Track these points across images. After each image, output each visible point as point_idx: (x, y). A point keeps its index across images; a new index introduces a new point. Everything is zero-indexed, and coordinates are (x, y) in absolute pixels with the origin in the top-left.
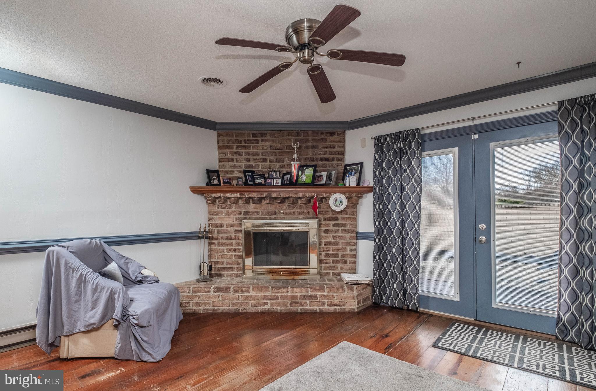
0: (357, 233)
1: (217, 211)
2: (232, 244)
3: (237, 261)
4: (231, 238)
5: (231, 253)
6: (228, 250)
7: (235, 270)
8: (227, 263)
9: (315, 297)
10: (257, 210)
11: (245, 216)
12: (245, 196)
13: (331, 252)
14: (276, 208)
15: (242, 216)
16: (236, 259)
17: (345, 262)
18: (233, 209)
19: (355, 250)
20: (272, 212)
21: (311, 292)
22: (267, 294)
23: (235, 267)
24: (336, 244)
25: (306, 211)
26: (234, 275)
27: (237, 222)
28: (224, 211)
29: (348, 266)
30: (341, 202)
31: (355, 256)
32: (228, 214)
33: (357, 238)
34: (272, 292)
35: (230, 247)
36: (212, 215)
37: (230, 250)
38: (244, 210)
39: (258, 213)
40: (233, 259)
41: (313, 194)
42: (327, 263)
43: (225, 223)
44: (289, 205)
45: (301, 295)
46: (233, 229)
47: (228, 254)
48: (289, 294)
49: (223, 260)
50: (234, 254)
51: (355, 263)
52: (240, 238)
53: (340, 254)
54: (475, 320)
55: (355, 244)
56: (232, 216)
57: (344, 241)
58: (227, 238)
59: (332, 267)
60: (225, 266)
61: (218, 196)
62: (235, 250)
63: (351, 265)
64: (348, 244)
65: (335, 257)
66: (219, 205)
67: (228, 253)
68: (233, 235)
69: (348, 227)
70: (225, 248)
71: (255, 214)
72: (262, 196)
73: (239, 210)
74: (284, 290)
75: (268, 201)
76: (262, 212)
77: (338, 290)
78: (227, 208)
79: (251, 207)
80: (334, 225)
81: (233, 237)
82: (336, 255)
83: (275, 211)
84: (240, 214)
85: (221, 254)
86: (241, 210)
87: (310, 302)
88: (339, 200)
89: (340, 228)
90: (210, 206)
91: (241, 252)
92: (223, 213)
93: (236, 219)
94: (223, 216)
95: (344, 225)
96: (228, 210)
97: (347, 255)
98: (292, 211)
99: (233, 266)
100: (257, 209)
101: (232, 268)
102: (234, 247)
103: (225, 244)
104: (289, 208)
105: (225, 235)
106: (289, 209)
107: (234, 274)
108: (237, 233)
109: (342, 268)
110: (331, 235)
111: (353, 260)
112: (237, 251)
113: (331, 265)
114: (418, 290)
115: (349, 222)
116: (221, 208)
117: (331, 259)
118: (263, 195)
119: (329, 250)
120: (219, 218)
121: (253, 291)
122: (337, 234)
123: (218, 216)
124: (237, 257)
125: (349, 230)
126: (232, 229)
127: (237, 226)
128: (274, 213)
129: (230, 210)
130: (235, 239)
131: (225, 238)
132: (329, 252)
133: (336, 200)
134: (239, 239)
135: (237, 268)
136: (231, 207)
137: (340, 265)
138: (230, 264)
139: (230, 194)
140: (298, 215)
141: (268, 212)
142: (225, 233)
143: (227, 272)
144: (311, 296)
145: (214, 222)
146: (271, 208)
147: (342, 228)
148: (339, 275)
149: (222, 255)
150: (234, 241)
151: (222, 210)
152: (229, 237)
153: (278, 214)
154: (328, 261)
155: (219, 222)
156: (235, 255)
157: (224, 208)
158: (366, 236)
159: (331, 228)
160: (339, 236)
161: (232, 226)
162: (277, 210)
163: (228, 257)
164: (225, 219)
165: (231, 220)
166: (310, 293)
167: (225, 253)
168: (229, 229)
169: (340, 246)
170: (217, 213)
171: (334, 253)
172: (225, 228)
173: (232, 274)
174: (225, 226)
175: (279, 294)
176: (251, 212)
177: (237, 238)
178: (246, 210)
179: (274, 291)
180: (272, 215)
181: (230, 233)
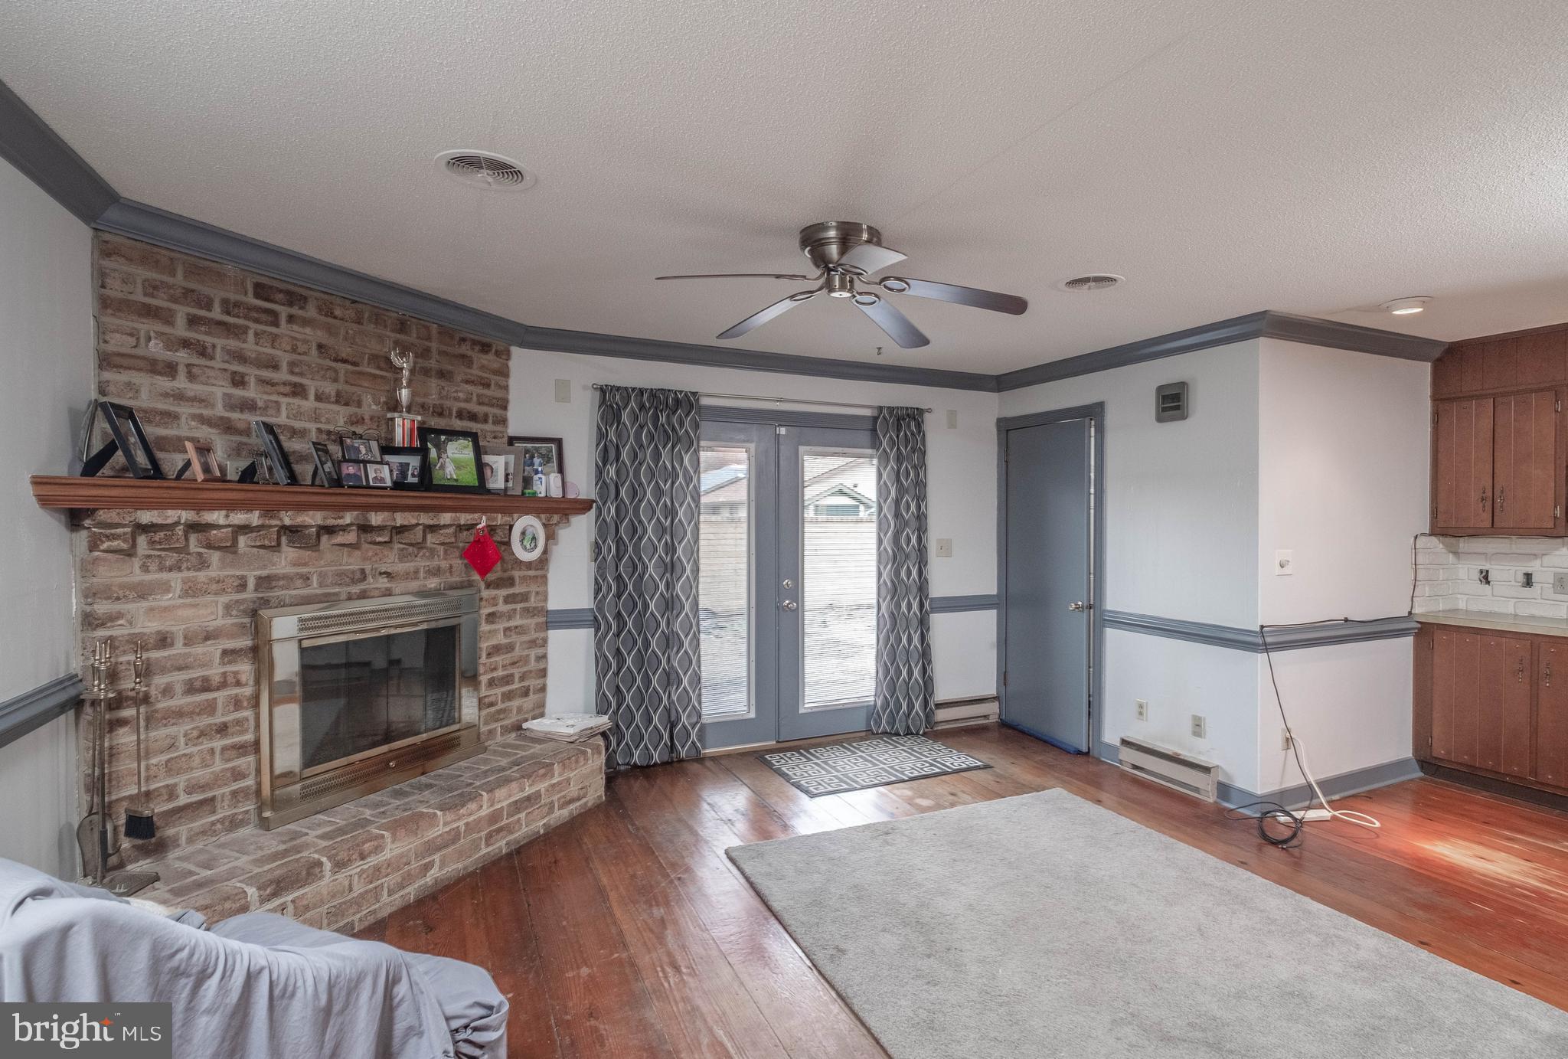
0: (547, 611)
1: (141, 584)
2: (210, 708)
3: (233, 769)
4: (206, 686)
5: (206, 745)
6: (195, 733)
7: (226, 803)
8: (190, 790)
9: (538, 795)
10: (304, 570)
11: (260, 595)
12: (281, 520)
13: (500, 673)
14: (365, 559)
15: (249, 594)
16: (229, 760)
17: (526, 693)
18: (213, 572)
19: (544, 657)
20: (353, 572)
21: (530, 786)
22: (433, 833)
23: (223, 795)
24: (510, 648)
25: (444, 564)
26: (219, 826)
27: (230, 621)
28: (176, 579)
29: (528, 703)
30: (534, 538)
31: (543, 673)
32: (191, 590)
33: (548, 626)
34: (445, 824)
35: (204, 721)
36: (118, 599)
37: (202, 734)
38: (258, 573)
39: (306, 578)
40: (219, 765)
41: (476, 516)
42: (491, 705)
43: (178, 629)
44: (402, 550)
45: (509, 805)
46: (214, 650)
47: (195, 749)
48: (485, 811)
49: (171, 781)
50: (218, 744)
51: (543, 689)
52: (243, 678)
53: (516, 672)
54: (778, 742)
55: (545, 641)
56: (209, 598)
57: (526, 638)
58: (191, 689)
59: (500, 712)
60: (183, 799)
61: (169, 521)
62: (223, 729)
63: (536, 696)
64: (533, 643)
65: (508, 683)
66: (149, 556)
67: (195, 745)
68: (215, 672)
69: (533, 602)
70: (180, 729)
71: (299, 582)
72: (340, 522)
73: (238, 573)
74: (472, 806)
75: (351, 537)
76: (320, 575)
77: (577, 762)
78: (189, 569)
79: (286, 560)
80: (508, 600)
81: (216, 679)
82: (507, 680)
83: (363, 571)
84: (242, 586)
85: (164, 757)
86: (244, 573)
87: (527, 815)
88: (529, 531)
89: (519, 606)
90: (105, 560)
91: (247, 730)
92: (168, 590)
93: (228, 607)
94: (167, 604)
95: (525, 597)
96: (192, 574)
97: (531, 672)
98: (409, 566)
99: (217, 792)
100: (305, 564)
101: (213, 799)
102: (218, 719)
103: (180, 714)
104: (403, 557)
105: (178, 678)
106: (401, 560)
107: (221, 821)
108: (230, 662)
109: (520, 710)
110: (501, 626)
111: (539, 682)
112: (230, 730)
113: (500, 706)
114: (700, 716)
115: (533, 588)
116: (161, 569)
117: (499, 691)
118: (341, 518)
119: (495, 669)
120: (152, 609)
121: (393, 842)
122: (512, 623)
123: (145, 604)
124: (234, 753)
125: (535, 608)
126: (212, 649)
127: (231, 636)
128: (358, 575)
129: (202, 576)
130: (223, 685)
131: (179, 689)
132: (495, 674)
133: (523, 533)
134: (238, 683)
135: (235, 794)
136: (203, 564)
137: (515, 703)
138: (203, 787)
139: (223, 513)
140: (425, 578)
141: (340, 574)
142: (180, 669)
143: (193, 820)
144: (528, 798)
145: (126, 632)
146: (351, 560)
147: (522, 605)
148: (518, 728)
149: (168, 761)
150: (221, 696)
151: (165, 576)
152: (198, 684)
153: (370, 579)
154: (492, 699)
155: (149, 626)
156: (224, 749)
157: (177, 567)
158: (568, 619)
159: (502, 607)
160: (516, 627)
161: (209, 636)
162: (368, 567)
163: (197, 760)
164: (180, 612)
165: (212, 613)
166: (529, 791)
167: (183, 749)
168: (199, 650)
169: (518, 652)
170: (143, 592)
171: (505, 673)
172: (178, 649)
173: (213, 824)
174: (179, 642)
175: (461, 823)
176: (285, 577)
177: (231, 679)
178: (264, 573)
179: (450, 816)
180: (354, 582)
181: (202, 666)
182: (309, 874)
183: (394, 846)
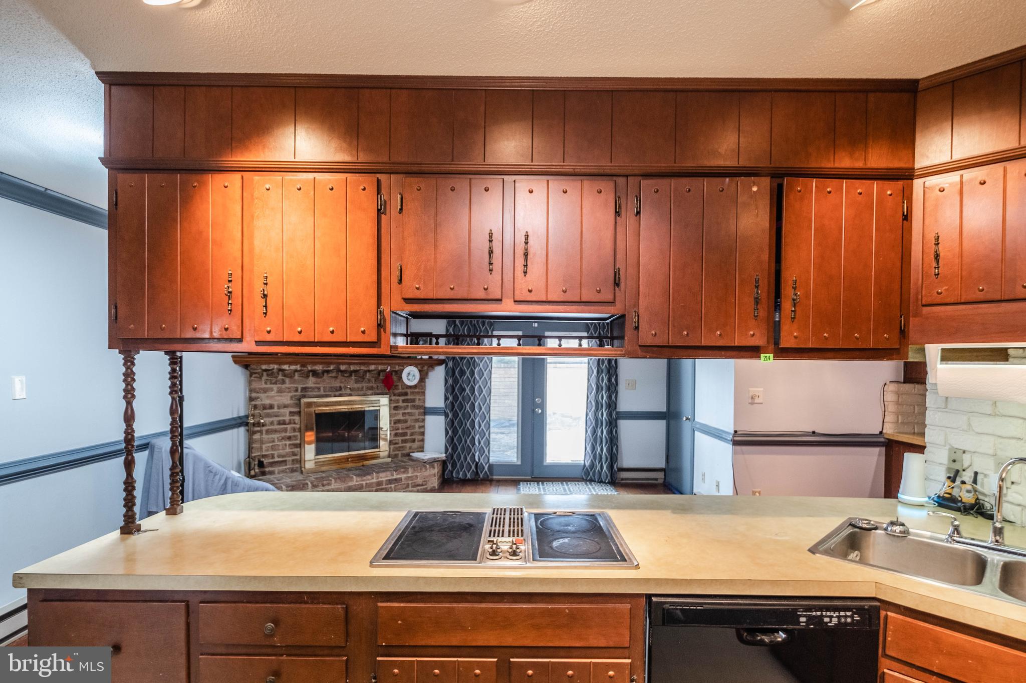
0: (425, 407)
1: (264, 388)
2: (285, 430)
3: (293, 452)
4: (284, 423)
5: (284, 442)
6: (281, 438)
7: (290, 463)
8: (279, 456)
9: (400, 479)
10: (318, 386)
11: (303, 393)
12: (307, 368)
13: (400, 431)
14: (341, 382)
15: (299, 393)
16: (291, 449)
17: (414, 441)
18: (287, 385)
19: (423, 427)
20: (337, 387)
21: (397, 475)
22: (351, 484)
23: (289, 460)
24: (406, 421)
25: (375, 385)
26: (288, 470)
27: (292, 402)
28: (275, 387)
29: (416, 445)
30: (414, 376)
31: (423, 434)
32: (280, 391)
33: (425, 414)
34: (357, 481)
35: (283, 434)
36: (258, 392)
37: (283, 438)
38: (302, 386)
39: (319, 389)
40: (288, 450)
41: (386, 366)
42: (396, 444)
43: (275, 403)
44: (356, 379)
45: (386, 480)
46: (287, 411)
47: (281, 443)
48: (374, 480)
49: (272, 452)
50: (288, 443)
51: (423, 440)
52: (296, 422)
53: (409, 432)
54: (532, 478)
55: (423, 420)
56: (285, 394)
57: (413, 418)
58: (279, 423)
59: (400, 447)
60: (276, 459)
61: (271, 368)
62: (289, 438)
63: (419, 443)
64: (417, 420)
65: (404, 436)
66: (267, 379)
67: (280, 442)
68: (287, 418)
69: (417, 403)
70: (275, 436)
71: (316, 390)
72: (329, 369)
73: (295, 386)
74: (369, 477)
75: (334, 374)
76: (324, 388)
77: (421, 469)
78: (279, 384)
79: (311, 382)
80: (404, 401)
81: (287, 421)
82: (405, 434)
83: (340, 387)
84: (297, 390)
85: (271, 444)
86: (297, 386)
87: (395, 486)
88: (412, 373)
89: (410, 404)
90: (255, 380)
91: (297, 439)
92: (272, 391)
93: (291, 398)
94: (273, 395)
95: (413, 401)
96: (280, 385)
97: (416, 432)
98: (359, 385)
99: (287, 459)
100: (319, 384)
101: (286, 461)
102: (288, 434)
103: (275, 431)
104: (357, 382)
105: (276, 419)
106: (356, 383)
107: (288, 469)
108: (292, 416)
109: (410, 448)
110: (401, 412)
111: (421, 437)
112: (292, 438)
113: (400, 445)
114: (489, 460)
115: (417, 397)
116: (271, 384)
117: (400, 439)
118: (329, 367)
119: (398, 429)
120: (268, 396)
121: (335, 483)
122: (406, 411)
123: (266, 395)
124: (293, 447)
125: (418, 406)
126: (286, 411)
127: (292, 407)
128: (338, 388)
129: (283, 386)
130: (290, 423)
131: (275, 423)
132: (398, 431)
133: (409, 374)
134: (295, 423)
135: (293, 460)
136: (283, 382)
137: (408, 445)
138: (283, 456)
139: (288, 365)
140: (366, 390)
141: (332, 388)
142: (276, 416)
143: (279, 466)
144: (396, 480)
145: (260, 403)
146: (336, 382)
147: (412, 404)
148: (408, 455)
149: (273, 445)
150: (289, 427)
151: (272, 386)
152: (282, 422)
153: (343, 390)
154: (397, 441)
155: (267, 402)
156: (290, 445)
157: (275, 383)
158: (434, 412)
159: (401, 404)
160: (408, 413)
161: (285, 406)
162: (342, 385)
163: (281, 447)
164: (276, 398)
165: (286, 399)
166: (395, 477)
167: (277, 443)
168: (282, 411)
169: (409, 423)
170: (265, 391)
171: (403, 431)
172: (276, 410)
173: (286, 469)
174: (276, 407)
175: (364, 483)
176: (311, 388)
177: (292, 421)
178: (304, 386)
179: (359, 479)
180: (337, 391)
181: (283, 416)
182: (303, 487)
183: (335, 484)
